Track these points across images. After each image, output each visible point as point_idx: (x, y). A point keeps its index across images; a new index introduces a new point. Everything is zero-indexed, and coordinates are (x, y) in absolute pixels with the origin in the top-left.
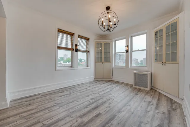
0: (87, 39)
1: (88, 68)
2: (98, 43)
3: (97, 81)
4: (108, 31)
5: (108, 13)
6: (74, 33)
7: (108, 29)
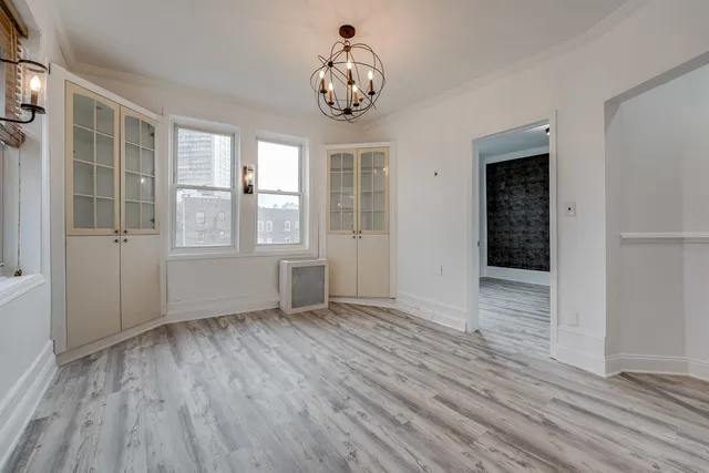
4: (348, 116)
5: (347, 49)
7: (348, 111)
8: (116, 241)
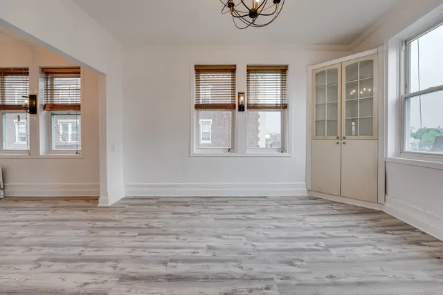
0: (283, 70)
1: (284, 154)
2: (319, 75)
3: (316, 199)
6: (233, 64)
8: (338, 143)
